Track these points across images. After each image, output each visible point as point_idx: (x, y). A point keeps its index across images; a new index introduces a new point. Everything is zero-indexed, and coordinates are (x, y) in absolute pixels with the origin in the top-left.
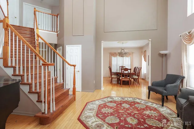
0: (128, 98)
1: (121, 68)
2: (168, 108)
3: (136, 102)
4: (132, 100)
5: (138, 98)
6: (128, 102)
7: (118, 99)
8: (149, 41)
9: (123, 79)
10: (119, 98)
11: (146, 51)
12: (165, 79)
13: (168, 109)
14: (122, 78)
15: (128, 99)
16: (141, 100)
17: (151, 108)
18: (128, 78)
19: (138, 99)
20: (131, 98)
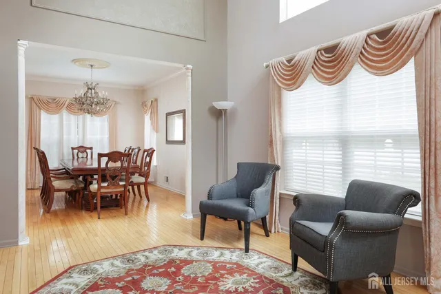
0: (146, 253)
1: (76, 151)
2: (261, 253)
3: (178, 262)
4: (161, 256)
5: (175, 246)
6: (154, 267)
7: (112, 265)
8: (187, 69)
9: (102, 190)
10: (117, 263)
11: (156, 100)
12: (236, 177)
13: (261, 255)
14: (100, 187)
15: (147, 258)
16: (187, 250)
17: (228, 266)
18: (121, 183)
19: (176, 250)
20: (156, 252)
